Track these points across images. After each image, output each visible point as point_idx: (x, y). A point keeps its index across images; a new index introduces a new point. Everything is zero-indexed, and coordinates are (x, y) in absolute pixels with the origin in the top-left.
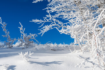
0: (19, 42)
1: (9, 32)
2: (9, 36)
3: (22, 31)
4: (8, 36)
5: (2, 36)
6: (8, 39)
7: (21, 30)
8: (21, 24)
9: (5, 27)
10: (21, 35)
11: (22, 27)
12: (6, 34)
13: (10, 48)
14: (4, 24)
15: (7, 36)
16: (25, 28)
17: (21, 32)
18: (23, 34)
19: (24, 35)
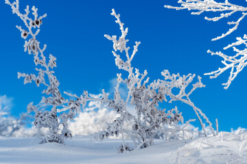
0: (96, 110)
1: (52, 58)
2: (51, 77)
3: (123, 56)
4: (46, 77)
5: (20, 75)
6: (46, 96)
7: (118, 52)
8: (118, 21)
9: (34, 30)
10: (119, 76)
11: (124, 33)
12: (39, 66)
13: (56, 140)
14: (31, 16)
15: (41, 79)
16: (138, 43)
17: (118, 60)
18: (130, 70)
19: (135, 77)
